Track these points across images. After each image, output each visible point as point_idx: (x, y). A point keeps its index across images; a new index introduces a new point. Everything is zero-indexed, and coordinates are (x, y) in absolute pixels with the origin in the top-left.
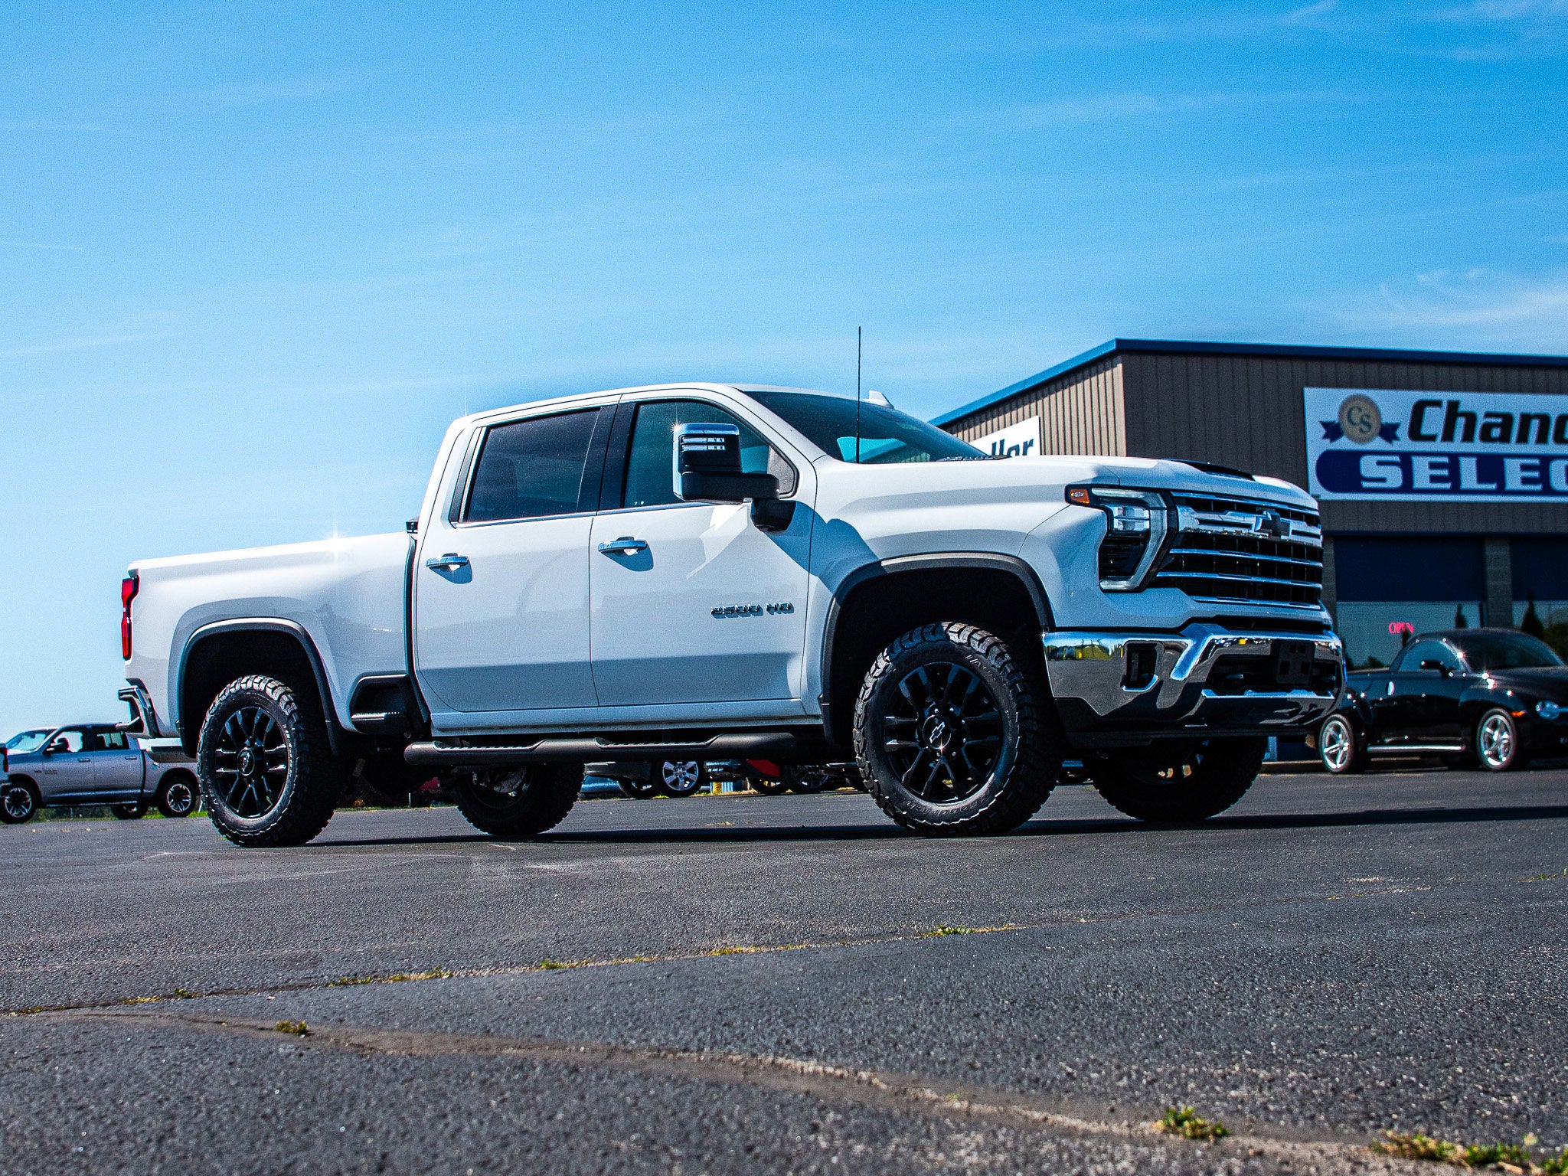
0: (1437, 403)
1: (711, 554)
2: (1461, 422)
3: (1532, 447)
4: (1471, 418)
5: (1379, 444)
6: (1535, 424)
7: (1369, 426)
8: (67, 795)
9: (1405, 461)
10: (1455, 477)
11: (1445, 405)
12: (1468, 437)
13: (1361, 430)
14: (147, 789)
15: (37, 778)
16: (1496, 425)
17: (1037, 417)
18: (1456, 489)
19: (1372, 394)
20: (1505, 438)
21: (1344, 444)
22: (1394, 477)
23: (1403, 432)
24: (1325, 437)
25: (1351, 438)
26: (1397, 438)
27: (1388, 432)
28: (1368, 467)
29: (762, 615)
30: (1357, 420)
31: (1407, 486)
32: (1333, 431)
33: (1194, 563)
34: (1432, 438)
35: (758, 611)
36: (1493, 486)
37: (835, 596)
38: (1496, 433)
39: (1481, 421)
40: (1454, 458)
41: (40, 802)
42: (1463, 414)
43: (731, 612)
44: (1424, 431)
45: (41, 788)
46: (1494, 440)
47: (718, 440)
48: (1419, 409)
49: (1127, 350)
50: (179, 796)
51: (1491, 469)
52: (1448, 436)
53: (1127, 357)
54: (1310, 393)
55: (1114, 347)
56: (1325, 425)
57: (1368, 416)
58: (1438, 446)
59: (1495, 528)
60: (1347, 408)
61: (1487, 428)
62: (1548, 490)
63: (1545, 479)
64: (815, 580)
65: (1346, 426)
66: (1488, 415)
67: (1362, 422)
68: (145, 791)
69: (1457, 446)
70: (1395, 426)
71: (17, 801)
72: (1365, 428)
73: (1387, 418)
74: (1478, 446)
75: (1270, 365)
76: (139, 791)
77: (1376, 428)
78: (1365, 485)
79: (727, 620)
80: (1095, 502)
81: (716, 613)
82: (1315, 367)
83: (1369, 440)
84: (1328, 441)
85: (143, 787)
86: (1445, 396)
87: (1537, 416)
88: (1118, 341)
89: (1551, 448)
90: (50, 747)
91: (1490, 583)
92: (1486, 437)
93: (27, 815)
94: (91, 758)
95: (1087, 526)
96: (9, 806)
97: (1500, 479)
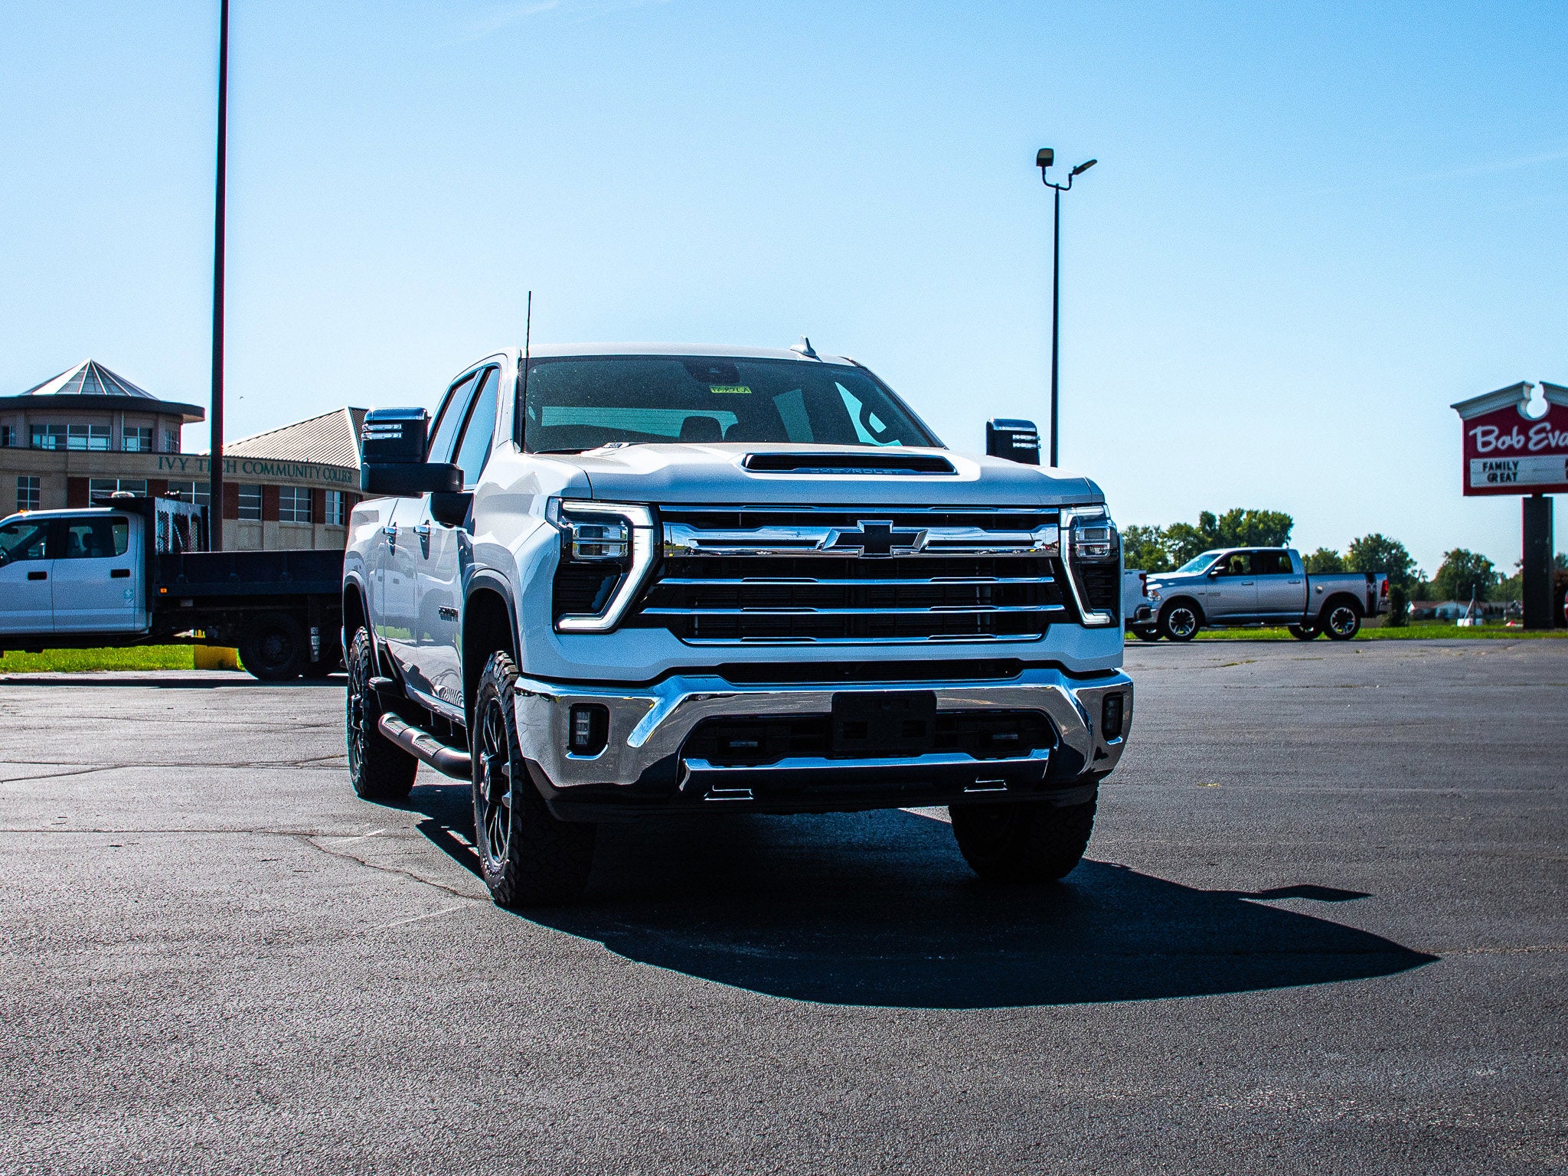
8: (1227, 616)
14: (1311, 612)
15: (1201, 601)
33: (689, 596)
41: (1203, 622)
45: (1205, 609)
47: (396, 427)
50: (1342, 619)
68: (1308, 614)
71: (1181, 621)
76: (1303, 614)
85: (1306, 610)
90: (1214, 570)
93: (1190, 634)
94: (1255, 582)
96: (1173, 626)
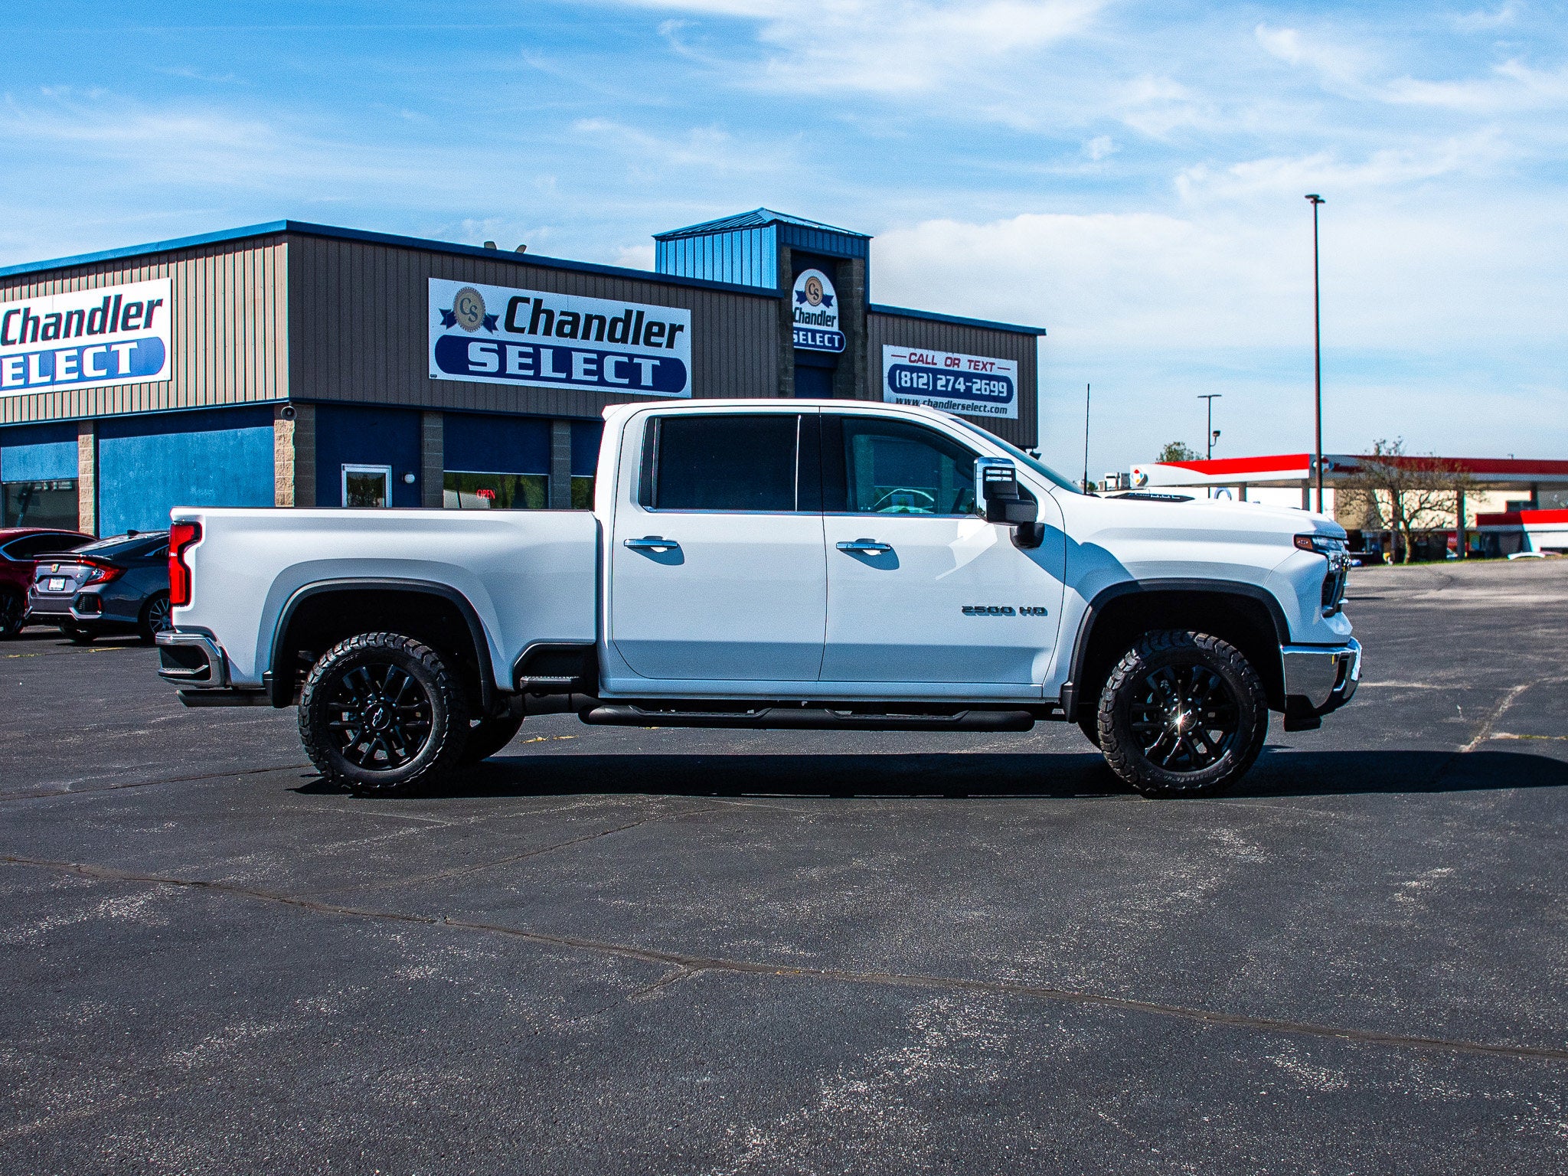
0: (527, 300)
1: (961, 561)
2: (543, 317)
3: (592, 344)
4: (550, 314)
5: (482, 332)
6: (595, 323)
7: (476, 315)
9: (501, 349)
10: (536, 366)
11: (532, 301)
12: (547, 332)
13: (470, 319)
16: (568, 323)
17: (169, 279)
18: (537, 377)
19: (479, 287)
20: (573, 335)
21: (456, 331)
22: (492, 362)
23: (500, 323)
24: (443, 323)
25: (463, 326)
26: (496, 329)
27: (490, 323)
28: (474, 352)
29: (1015, 615)
30: (467, 311)
31: (502, 372)
32: (449, 319)
34: (521, 330)
35: (1009, 611)
36: (563, 376)
37: (1091, 604)
38: (567, 329)
39: (557, 318)
40: (537, 348)
42: (545, 311)
43: (980, 610)
44: (516, 325)
46: (565, 335)
47: (1008, 473)
48: (514, 302)
49: (296, 233)
51: (562, 360)
52: (533, 330)
53: (292, 237)
54: (433, 282)
55: (284, 228)
56: (443, 312)
57: (476, 308)
58: (526, 338)
59: (562, 412)
60: (460, 299)
61: (562, 324)
62: (602, 382)
63: (600, 371)
64: (1070, 592)
65: (459, 314)
66: (563, 313)
67: (471, 312)
69: (539, 338)
70: (495, 318)
72: (473, 318)
73: (489, 311)
74: (554, 340)
75: (403, 255)
77: (481, 319)
78: (471, 368)
79: (977, 617)
80: (1316, 549)
81: (967, 610)
82: (437, 260)
83: (475, 328)
84: (445, 326)
86: (533, 295)
87: (597, 317)
88: (288, 222)
89: (605, 345)
91: (556, 459)
92: (560, 333)
95: (1315, 568)
97: (568, 369)
